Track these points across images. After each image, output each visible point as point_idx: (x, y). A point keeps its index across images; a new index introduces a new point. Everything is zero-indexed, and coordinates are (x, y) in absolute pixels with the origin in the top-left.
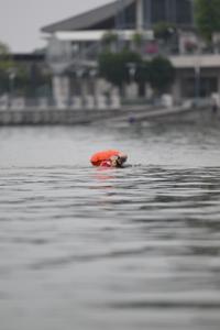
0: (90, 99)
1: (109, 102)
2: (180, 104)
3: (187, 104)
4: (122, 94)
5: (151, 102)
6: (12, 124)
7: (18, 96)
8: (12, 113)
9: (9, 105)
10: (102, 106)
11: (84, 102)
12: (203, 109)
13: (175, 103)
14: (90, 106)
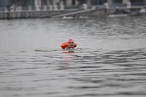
0: (51, 6)
1: (59, 8)
2: (91, 8)
3: (94, 8)
4: (65, 4)
5: (78, 7)
6: (16, 18)
7: (19, 5)
8: (16, 13)
9: (15, 10)
10: (56, 9)
11: (48, 8)
12: (101, 10)
13: (89, 8)
14: (51, 9)
